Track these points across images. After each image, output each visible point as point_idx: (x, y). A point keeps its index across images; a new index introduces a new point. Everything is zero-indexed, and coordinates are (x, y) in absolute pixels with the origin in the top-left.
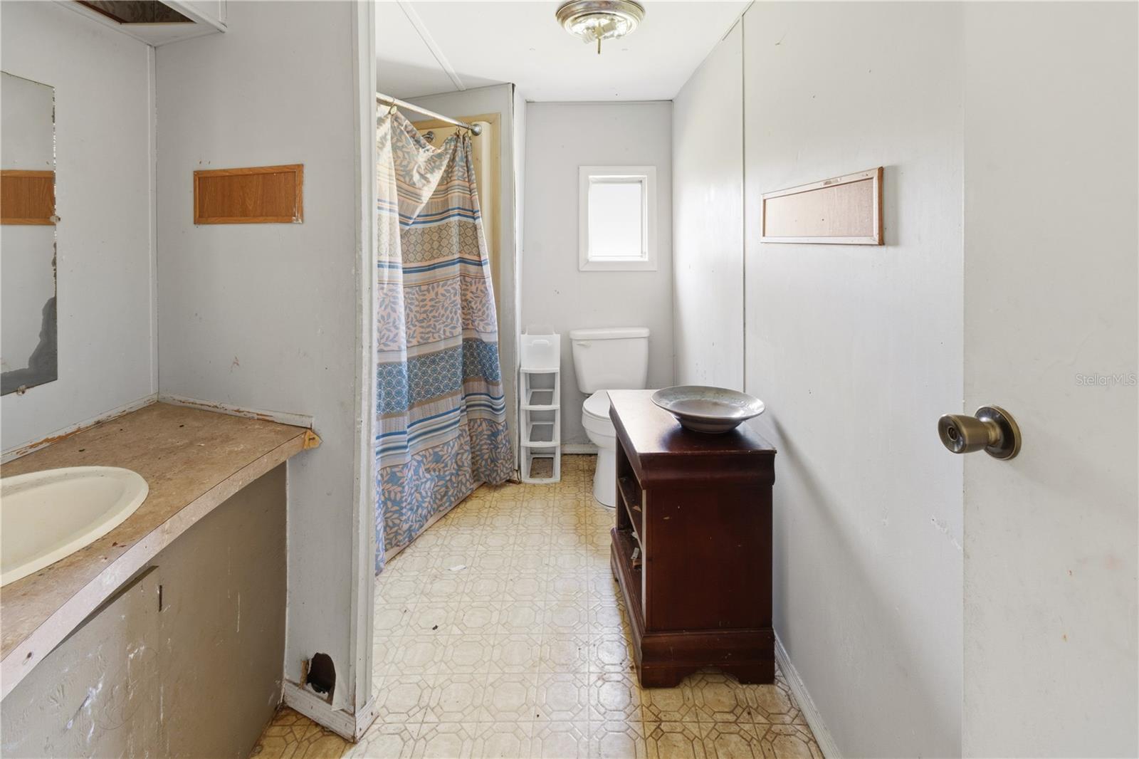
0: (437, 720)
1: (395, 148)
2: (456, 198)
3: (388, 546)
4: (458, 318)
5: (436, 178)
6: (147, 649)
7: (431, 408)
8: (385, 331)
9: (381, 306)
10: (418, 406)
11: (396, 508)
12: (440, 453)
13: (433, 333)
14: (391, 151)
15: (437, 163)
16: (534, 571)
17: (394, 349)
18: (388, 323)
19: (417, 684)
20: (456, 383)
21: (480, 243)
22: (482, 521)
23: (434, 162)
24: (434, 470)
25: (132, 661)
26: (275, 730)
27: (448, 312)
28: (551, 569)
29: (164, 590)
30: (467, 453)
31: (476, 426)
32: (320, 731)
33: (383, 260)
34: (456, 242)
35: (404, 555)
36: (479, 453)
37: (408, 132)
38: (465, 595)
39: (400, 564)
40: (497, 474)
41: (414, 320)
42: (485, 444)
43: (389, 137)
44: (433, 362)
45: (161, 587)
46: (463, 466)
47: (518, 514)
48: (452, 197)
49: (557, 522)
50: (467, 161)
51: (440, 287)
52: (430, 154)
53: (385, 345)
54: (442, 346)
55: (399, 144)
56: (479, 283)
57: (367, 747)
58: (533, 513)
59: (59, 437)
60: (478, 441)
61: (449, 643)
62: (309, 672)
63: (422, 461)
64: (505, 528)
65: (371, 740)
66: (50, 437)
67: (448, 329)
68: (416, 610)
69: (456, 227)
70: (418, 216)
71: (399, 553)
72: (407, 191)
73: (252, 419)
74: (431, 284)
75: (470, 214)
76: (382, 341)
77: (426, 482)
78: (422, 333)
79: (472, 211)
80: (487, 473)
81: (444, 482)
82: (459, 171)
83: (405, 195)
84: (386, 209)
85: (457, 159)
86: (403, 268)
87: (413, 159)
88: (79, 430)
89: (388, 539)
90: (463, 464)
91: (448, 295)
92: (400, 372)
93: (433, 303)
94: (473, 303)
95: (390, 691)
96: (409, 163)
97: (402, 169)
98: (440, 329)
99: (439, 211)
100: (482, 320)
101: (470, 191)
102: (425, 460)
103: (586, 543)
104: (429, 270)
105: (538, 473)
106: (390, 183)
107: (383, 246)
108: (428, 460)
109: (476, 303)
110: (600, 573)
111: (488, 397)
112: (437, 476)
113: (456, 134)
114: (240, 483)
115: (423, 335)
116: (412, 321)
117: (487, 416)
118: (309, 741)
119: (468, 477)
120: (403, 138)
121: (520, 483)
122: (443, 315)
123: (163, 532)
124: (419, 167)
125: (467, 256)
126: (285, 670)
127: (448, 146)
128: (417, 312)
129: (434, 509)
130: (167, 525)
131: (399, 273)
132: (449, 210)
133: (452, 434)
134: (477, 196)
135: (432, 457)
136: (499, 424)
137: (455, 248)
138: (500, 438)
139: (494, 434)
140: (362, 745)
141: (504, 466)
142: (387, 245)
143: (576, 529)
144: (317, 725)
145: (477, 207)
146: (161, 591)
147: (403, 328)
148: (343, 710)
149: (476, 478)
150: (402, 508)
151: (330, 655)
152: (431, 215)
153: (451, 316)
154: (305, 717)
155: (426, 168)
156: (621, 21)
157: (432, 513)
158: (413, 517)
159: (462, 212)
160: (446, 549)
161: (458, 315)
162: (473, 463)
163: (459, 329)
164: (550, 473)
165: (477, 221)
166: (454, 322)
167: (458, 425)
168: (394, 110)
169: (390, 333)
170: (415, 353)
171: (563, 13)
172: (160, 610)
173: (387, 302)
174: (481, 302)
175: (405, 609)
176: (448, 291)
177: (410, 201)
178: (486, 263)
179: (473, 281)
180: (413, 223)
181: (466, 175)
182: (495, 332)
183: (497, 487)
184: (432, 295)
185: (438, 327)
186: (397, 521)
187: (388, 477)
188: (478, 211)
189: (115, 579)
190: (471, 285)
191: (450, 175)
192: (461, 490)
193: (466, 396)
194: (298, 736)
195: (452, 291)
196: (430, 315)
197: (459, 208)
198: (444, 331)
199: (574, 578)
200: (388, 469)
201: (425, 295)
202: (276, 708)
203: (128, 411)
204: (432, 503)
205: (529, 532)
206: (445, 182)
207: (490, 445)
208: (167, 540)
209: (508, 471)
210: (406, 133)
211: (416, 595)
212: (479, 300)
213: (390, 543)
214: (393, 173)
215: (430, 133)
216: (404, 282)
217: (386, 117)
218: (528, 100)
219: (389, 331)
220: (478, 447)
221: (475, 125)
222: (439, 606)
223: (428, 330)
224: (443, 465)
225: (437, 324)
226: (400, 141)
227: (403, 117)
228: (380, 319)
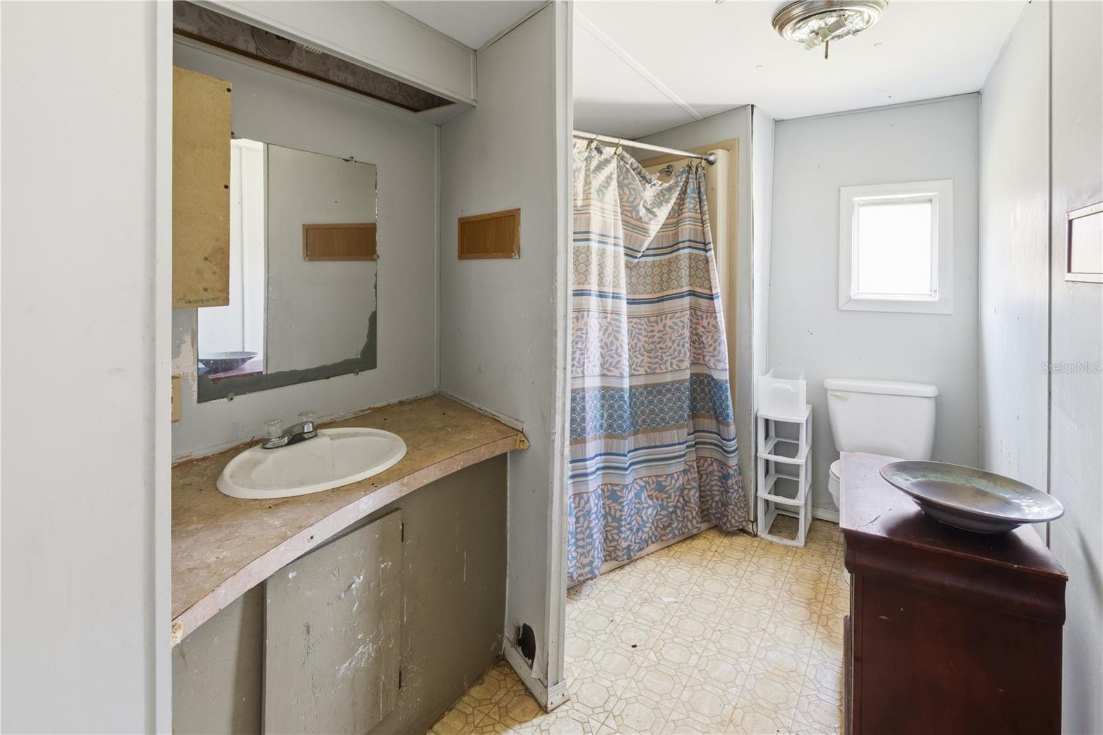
0: (616, 728)
1: (621, 186)
2: (687, 230)
3: (608, 558)
4: (685, 352)
5: (663, 212)
6: (393, 565)
7: (657, 438)
8: (608, 358)
9: (604, 334)
10: (643, 433)
11: (615, 524)
12: (664, 483)
13: (660, 364)
14: (617, 189)
15: (666, 197)
16: (748, 631)
17: (616, 375)
18: (612, 350)
19: (607, 688)
20: (681, 417)
21: (711, 276)
22: (705, 563)
23: (663, 196)
24: (657, 499)
25: (383, 570)
26: (494, 673)
27: (676, 344)
28: (767, 636)
29: (405, 526)
30: (694, 490)
31: (706, 465)
32: (524, 689)
33: (607, 291)
34: (686, 275)
35: (623, 571)
36: (709, 493)
37: (634, 170)
38: (669, 627)
39: (617, 578)
40: (728, 519)
41: (642, 350)
42: (716, 485)
43: (615, 176)
44: (660, 392)
45: (403, 524)
46: (690, 502)
47: (744, 568)
48: (682, 229)
49: (788, 589)
50: (699, 193)
51: (668, 319)
52: (658, 188)
53: (609, 370)
54: (669, 378)
55: (626, 182)
56: (711, 317)
57: (554, 721)
58: (760, 571)
59: (377, 408)
60: (708, 480)
61: (644, 665)
62: (520, 637)
63: (645, 487)
64: (727, 577)
65: (559, 716)
66: (372, 406)
67: (675, 362)
68: (621, 623)
69: (685, 259)
70: (647, 249)
71: (619, 567)
72: (633, 224)
73: (487, 416)
74: (660, 315)
75: (702, 246)
76: (606, 366)
77: (648, 508)
78: (650, 363)
79: (704, 244)
80: (718, 516)
81: (666, 513)
82: (690, 203)
83: (631, 229)
84: (611, 244)
85: (689, 191)
86: (627, 299)
87: (639, 195)
88: (389, 405)
89: (607, 551)
90: (690, 500)
91: (676, 327)
92: (622, 397)
93: (660, 334)
94: (704, 338)
95: (583, 684)
96: (635, 199)
97: (628, 204)
98: (667, 361)
99: (669, 246)
100: (713, 356)
101: (702, 223)
102: (648, 486)
103: (818, 623)
104: (658, 301)
105: (780, 532)
106: (615, 219)
107: (606, 278)
108: (652, 487)
109: (707, 338)
110: (826, 662)
111: (718, 436)
112: (660, 505)
113: (688, 166)
114: (462, 463)
115: (650, 365)
116: (640, 351)
117: (718, 457)
118: (515, 693)
119: (694, 515)
120: (629, 175)
121: (756, 536)
122: (670, 347)
123: (402, 484)
124: (645, 201)
125: (698, 290)
126: (506, 629)
127: (679, 179)
128: (646, 342)
129: (656, 536)
130: (405, 480)
131: (623, 305)
132: (678, 243)
133: (677, 467)
134: (709, 228)
135: (654, 485)
136: (730, 467)
137: (685, 281)
138: (730, 482)
139: (725, 477)
140: (551, 718)
141: (735, 513)
142: (611, 277)
143: (809, 604)
144: (523, 684)
145: (710, 238)
146: (403, 527)
147: (625, 356)
148: (539, 679)
149: (706, 518)
150: (621, 526)
151: (533, 629)
152: (662, 248)
153: (678, 349)
154: (517, 673)
155: (654, 203)
156: (852, 16)
157: (653, 539)
158: (633, 538)
159: (693, 244)
160: (662, 578)
161: (686, 349)
162: (702, 502)
163: (687, 364)
164: (793, 535)
165: (709, 254)
166: (682, 355)
167: (683, 459)
168: (620, 150)
169: (613, 360)
170: (641, 381)
171: (781, 20)
172: (402, 541)
173: (610, 330)
174: (712, 337)
175: (612, 619)
176: (675, 324)
177: (638, 235)
178: (718, 297)
179: (704, 316)
180: (642, 256)
181: (698, 207)
182: (726, 370)
183: (729, 534)
184: (661, 326)
185: (665, 358)
186: (616, 537)
187: (609, 493)
188: (710, 243)
189: (368, 507)
190: (702, 319)
191: (681, 208)
192: (686, 525)
193: (695, 432)
194: (508, 686)
195: (681, 324)
196: (658, 346)
197: (690, 241)
198: (671, 364)
199: (792, 655)
200: (609, 486)
201: (653, 326)
202: (498, 656)
203: (419, 397)
204: (653, 530)
205: (752, 589)
206: (677, 215)
207: (721, 487)
208: (405, 492)
209: (741, 520)
210: (632, 171)
211: (625, 610)
212: (710, 335)
213: (610, 556)
214: (619, 210)
215: (669, 167)
216: (628, 312)
217: (612, 157)
218: (776, 120)
219: (613, 357)
220: (708, 487)
221: (711, 154)
222: (643, 628)
223: (655, 361)
224: (666, 496)
225: (664, 355)
226: (626, 179)
227: (628, 156)
228: (604, 345)
